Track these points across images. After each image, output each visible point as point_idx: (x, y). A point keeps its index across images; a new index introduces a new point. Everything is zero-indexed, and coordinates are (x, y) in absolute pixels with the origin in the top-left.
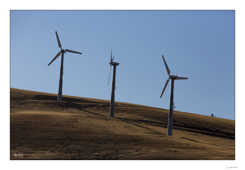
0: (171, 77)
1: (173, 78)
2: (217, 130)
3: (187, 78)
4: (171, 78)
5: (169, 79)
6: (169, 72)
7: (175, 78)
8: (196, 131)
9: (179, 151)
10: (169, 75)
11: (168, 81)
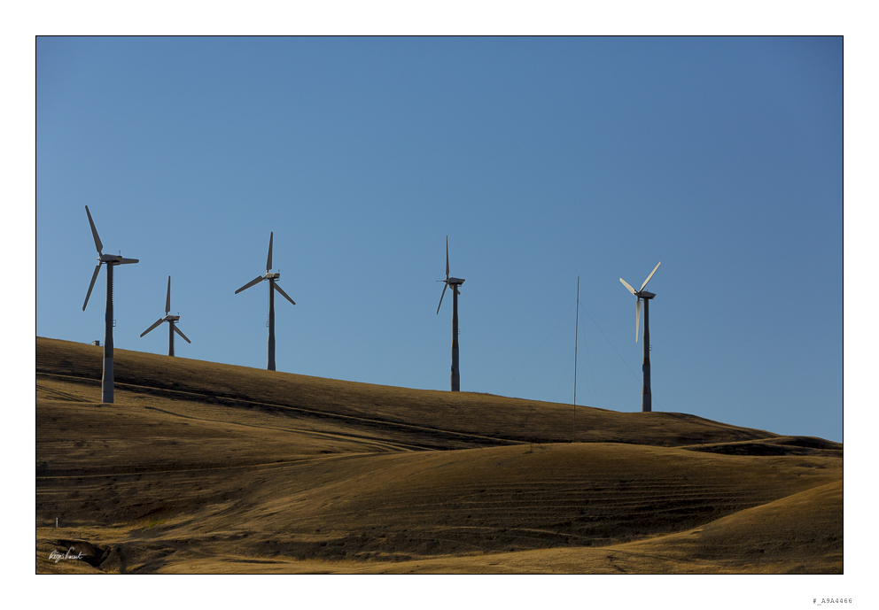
0: (108, 259)
1: (111, 261)
2: (177, 385)
3: (137, 261)
4: (107, 262)
5: (101, 264)
6: (99, 246)
7: (115, 261)
8: (133, 388)
9: (185, 444)
10: (101, 255)
11: (98, 268)
